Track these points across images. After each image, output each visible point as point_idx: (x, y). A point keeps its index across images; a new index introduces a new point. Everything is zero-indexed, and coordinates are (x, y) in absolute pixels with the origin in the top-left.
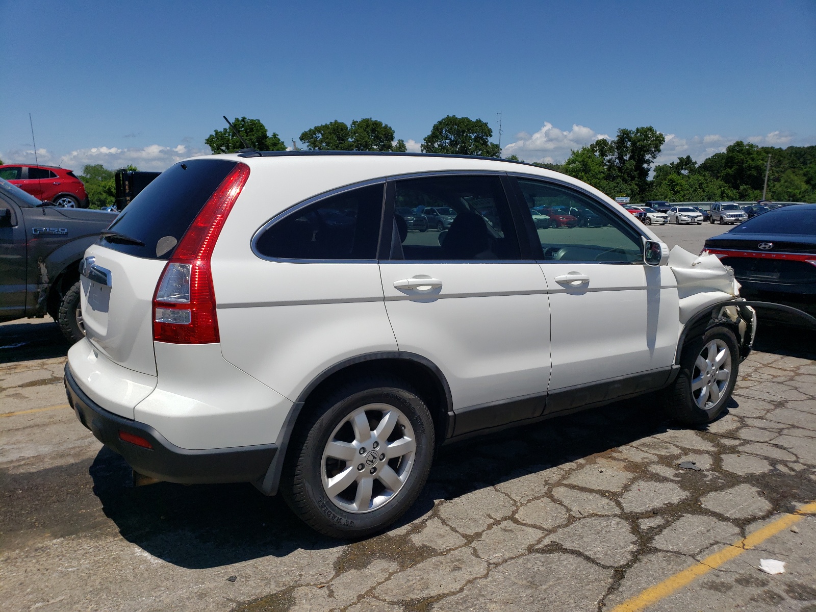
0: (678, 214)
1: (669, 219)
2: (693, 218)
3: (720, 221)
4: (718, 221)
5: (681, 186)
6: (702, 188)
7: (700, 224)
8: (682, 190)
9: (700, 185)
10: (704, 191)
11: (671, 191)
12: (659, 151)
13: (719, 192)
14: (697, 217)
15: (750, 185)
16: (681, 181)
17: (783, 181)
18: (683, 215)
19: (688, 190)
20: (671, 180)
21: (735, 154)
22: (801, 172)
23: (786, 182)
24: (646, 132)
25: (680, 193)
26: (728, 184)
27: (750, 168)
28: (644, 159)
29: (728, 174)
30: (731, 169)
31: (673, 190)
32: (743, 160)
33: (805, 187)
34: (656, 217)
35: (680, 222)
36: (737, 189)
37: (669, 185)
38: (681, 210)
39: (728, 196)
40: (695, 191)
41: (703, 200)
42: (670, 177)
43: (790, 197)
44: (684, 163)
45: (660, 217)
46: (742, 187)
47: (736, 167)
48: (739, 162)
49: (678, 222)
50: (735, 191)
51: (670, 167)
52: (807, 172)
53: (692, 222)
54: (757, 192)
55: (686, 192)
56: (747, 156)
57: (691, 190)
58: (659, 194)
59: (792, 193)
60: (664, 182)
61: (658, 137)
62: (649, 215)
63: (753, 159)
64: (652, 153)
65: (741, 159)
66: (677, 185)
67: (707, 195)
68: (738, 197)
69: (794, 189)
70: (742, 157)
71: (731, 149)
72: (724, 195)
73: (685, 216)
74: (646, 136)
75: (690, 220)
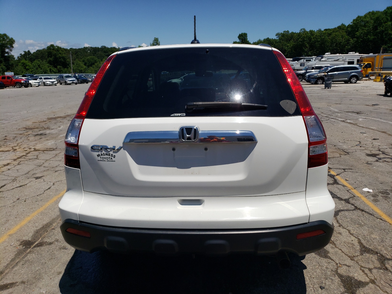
0: (44, 81)
1: (40, 83)
2: (53, 82)
3: (65, 83)
4: (64, 83)
5: (29, 66)
6: (40, 67)
7: (56, 85)
8: (30, 68)
9: (39, 66)
10: (41, 69)
11: (24, 69)
12: (13, 47)
13: (48, 69)
14: (54, 82)
15: (62, 66)
16: (28, 64)
17: (75, 64)
18: (47, 81)
19: (33, 68)
20: (23, 63)
21: (51, 51)
22: (82, 60)
23: (77, 64)
24: (3, 36)
25: (29, 70)
26: (52, 65)
27: (60, 58)
28: (5, 51)
29: (50, 61)
30: (51, 58)
31: (25, 68)
32: (56, 54)
33: (85, 67)
34: (34, 82)
35: (46, 85)
36: (56, 68)
37: (23, 66)
38: (45, 79)
39: (53, 71)
40: (37, 69)
41: (42, 73)
42: (22, 61)
43: (80, 71)
44: (27, 54)
45: (36, 83)
46: (58, 67)
47: (53, 57)
48: (54, 55)
49: (45, 84)
50: (55, 69)
51: (20, 56)
52: (84, 60)
53: (53, 84)
54: (66, 69)
55: (32, 69)
56: (57, 52)
57: (35, 68)
58: (18, 71)
59: (80, 70)
60: (20, 64)
61: (10, 40)
62: (30, 82)
63: (60, 53)
64: (8, 48)
65: (55, 53)
66: (27, 65)
67: (44, 71)
68: (57, 72)
69: (81, 68)
70: (55, 52)
71: (49, 48)
72: (51, 71)
73: (48, 82)
74: (4, 39)
75: (51, 83)
